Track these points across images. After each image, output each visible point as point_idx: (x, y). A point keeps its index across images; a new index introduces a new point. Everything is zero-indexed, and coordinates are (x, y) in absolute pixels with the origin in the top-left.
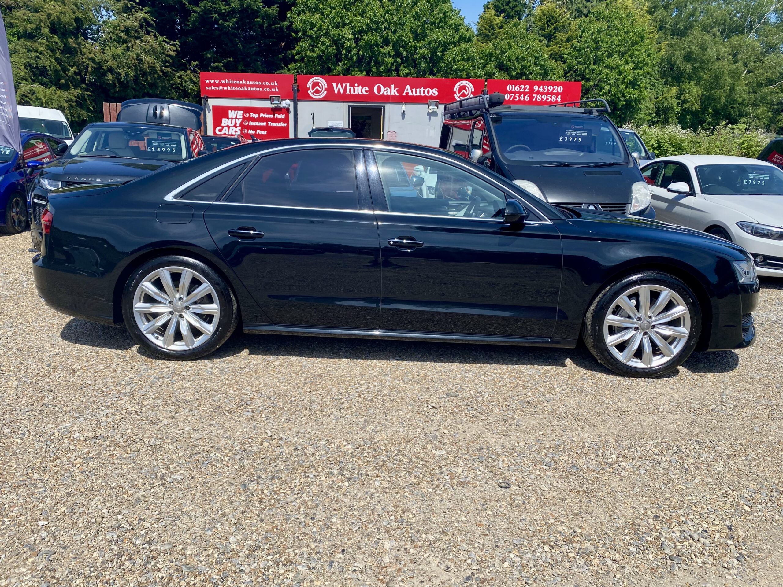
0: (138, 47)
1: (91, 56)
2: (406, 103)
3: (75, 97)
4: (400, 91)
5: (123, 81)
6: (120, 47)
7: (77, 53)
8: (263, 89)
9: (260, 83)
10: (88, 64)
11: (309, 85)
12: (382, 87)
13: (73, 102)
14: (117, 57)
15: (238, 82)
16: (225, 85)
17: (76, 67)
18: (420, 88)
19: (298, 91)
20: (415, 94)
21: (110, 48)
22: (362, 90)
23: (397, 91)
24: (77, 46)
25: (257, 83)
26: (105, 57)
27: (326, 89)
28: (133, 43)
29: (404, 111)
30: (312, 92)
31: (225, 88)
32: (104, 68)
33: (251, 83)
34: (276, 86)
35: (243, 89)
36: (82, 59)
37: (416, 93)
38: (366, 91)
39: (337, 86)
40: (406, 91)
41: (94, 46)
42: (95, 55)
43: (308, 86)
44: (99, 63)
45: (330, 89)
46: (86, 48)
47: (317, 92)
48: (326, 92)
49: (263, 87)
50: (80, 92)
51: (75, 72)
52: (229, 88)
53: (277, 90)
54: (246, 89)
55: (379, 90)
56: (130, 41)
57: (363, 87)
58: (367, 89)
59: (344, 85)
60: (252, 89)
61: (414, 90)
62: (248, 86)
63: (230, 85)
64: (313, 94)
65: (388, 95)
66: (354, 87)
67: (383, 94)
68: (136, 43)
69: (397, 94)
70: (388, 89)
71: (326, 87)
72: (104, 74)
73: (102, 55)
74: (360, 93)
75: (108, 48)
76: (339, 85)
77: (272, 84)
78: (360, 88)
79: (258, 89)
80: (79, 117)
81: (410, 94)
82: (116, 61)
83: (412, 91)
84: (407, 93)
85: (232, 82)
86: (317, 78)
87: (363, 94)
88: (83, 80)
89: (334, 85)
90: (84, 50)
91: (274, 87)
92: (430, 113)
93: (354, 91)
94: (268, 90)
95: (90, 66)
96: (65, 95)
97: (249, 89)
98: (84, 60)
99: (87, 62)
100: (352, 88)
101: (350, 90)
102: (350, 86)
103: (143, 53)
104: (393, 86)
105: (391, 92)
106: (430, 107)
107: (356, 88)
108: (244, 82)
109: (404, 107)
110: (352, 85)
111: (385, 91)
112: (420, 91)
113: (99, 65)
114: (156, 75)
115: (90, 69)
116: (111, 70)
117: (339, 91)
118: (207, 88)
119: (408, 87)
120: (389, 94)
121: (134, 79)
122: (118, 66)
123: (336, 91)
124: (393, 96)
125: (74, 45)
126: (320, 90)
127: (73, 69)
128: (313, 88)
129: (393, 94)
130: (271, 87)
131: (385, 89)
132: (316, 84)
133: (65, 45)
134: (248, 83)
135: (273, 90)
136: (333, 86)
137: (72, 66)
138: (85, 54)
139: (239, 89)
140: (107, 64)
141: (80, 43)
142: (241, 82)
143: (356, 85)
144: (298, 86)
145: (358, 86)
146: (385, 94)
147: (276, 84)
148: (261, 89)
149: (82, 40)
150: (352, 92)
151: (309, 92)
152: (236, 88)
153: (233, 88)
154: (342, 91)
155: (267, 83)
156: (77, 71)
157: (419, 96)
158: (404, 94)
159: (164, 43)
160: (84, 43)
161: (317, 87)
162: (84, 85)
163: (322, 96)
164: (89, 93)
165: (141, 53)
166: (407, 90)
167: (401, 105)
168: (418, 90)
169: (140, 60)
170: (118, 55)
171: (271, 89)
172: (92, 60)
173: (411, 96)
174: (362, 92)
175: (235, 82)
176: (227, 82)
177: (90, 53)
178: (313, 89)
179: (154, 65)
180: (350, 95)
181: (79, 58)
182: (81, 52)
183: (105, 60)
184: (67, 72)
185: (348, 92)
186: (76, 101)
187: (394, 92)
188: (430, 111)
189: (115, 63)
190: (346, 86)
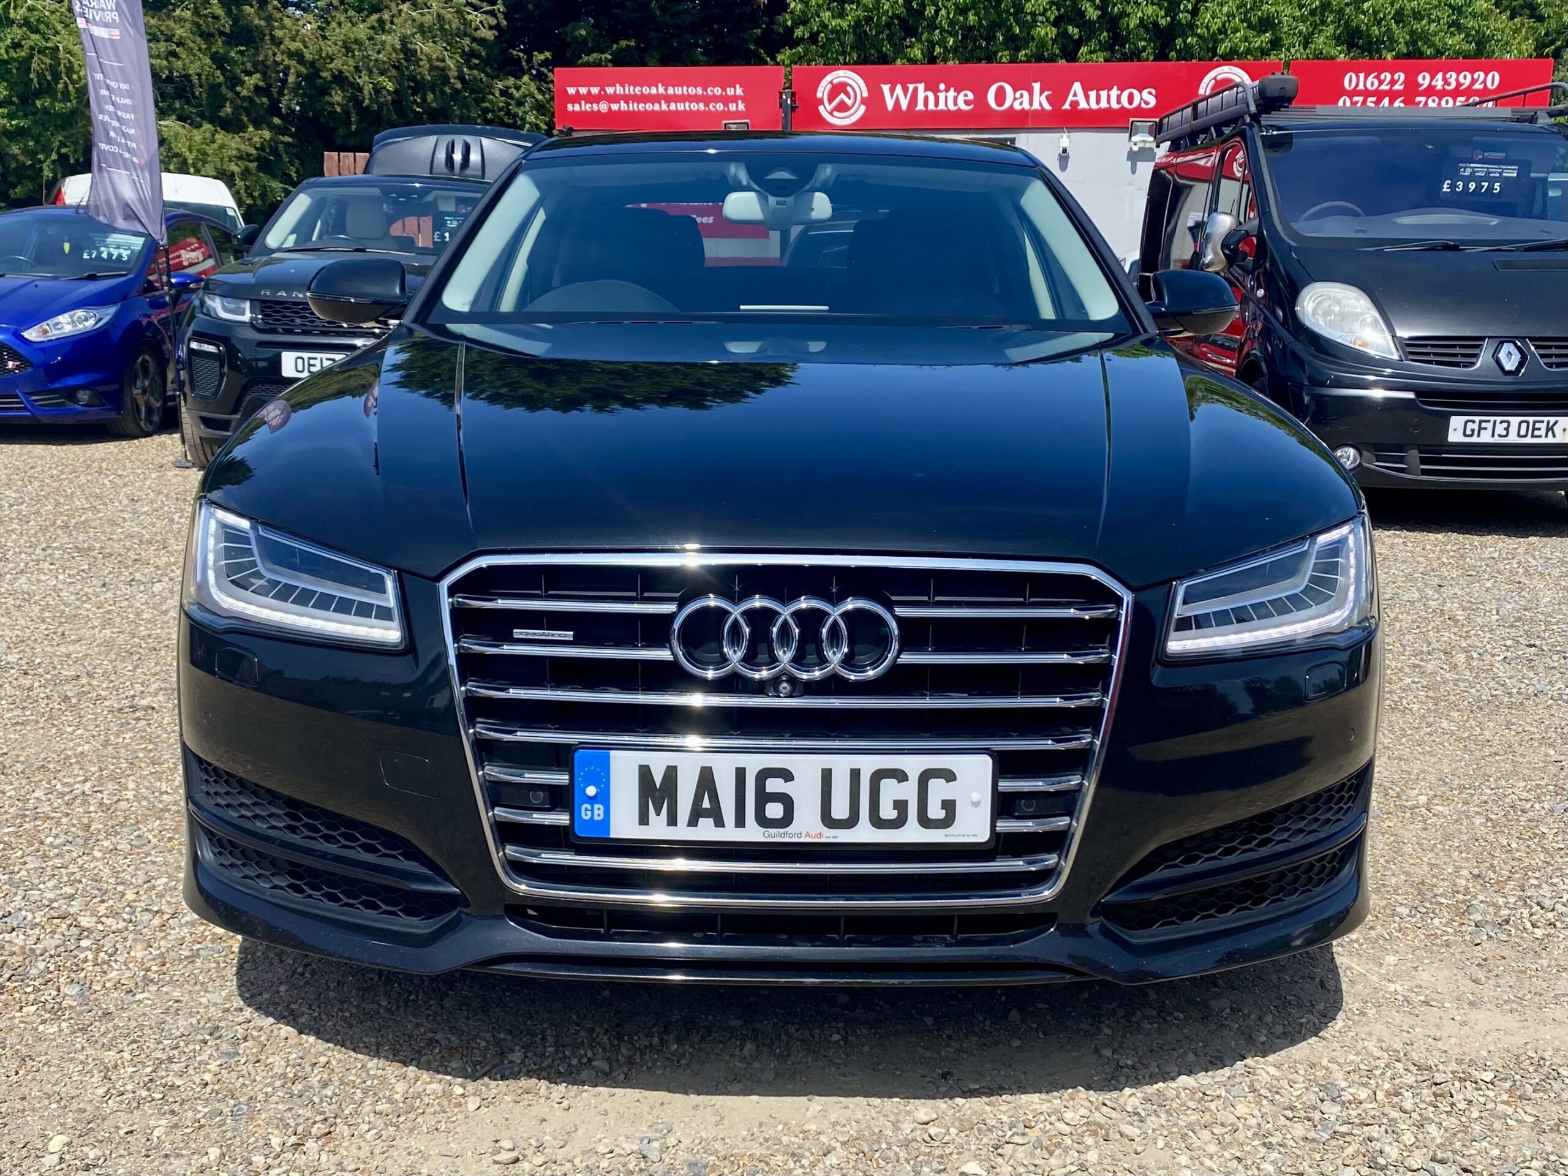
0: (406, 21)
1: (294, 46)
2: (1071, 129)
3: (256, 149)
4: (1057, 98)
5: (368, 107)
6: (364, 21)
7: (262, 40)
8: (707, 105)
9: (700, 91)
10: (288, 68)
11: (823, 90)
12: (1008, 89)
13: (250, 161)
14: (354, 46)
15: (646, 90)
16: (615, 99)
17: (258, 75)
18: (1110, 89)
19: (793, 109)
20: (1094, 106)
21: (340, 24)
22: (955, 99)
23: (1047, 97)
24: (263, 23)
25: (692, 91)
26: (329, 48)
27: (864, 101)
28: (395, 11)
29: (1065, 151)
30: (829, 107)
31: (615, 107)
32: (324, 74)
33: (679, 91)
34: (739, 97)
35: (657, 107)
36: (275, 54)
37: (1098, 101)
38: (967, 103)
39: (892, 91)
40: (1070, 98)
41: (301, 23)
42: (304, 42)
43: (819, 95)
44: (312, 64)
45: (874, 100)
46: (283, 27)
47: (842, 107)
48: (863, 108)
49: (706, 100)
50: (267, 134)
51: (257, 87)
52: (624, 106)
53: (741, 107)
54: (664, 107)
55: (1000, 97)
56: (387, 7)
57: (958, 91)
58: (971, 96)
59: (911, 87)
60: (681, 107)
61: (1093, 94)
62: (669, 99)
63: (627, 98)
64: (831, 113)
65: (1023, 110)
66: (936, 91)
67: (1011, 106)
68: (400, 11)
69: (1048, 107)
70: (1026, 94)
71: (865, 94)
72: (324, 91)
73: (321, 42)
74: (952, 107)
75: (334, 25)
76: (899, 88)
77: (730, 92)
78: (952, 93)
79: (694, 106)
80: (263, 196)
81: (1083, 105)
82: (353, 56)
83: (1087, 97)
84: (1075, 104)
85: (630, 90)
86: (841, 73)
87: (959, 110)
88: (274, 110)
89: (886, 88)
90: (279, 33)
91: (735, 99)
92: (1135, 153)
93: (937, 104)
94: (720, 107)
95: (292, 71)
96: (233, 143)
97: (673, 107)
98: (278, 58)
99: (286, 62)
100: (931, 95)
101: (926, 99)
102: (926, 90)
103: (418, 36)
104: (1037, 86)
105: (1031, 103)
106: (1134, 139)
107: (942, 96)
108: (661, 90)
109: (1064, 139)
110: (932, 87)
111: (1017, 100)
112: (1109, 97)
113: (313, 70)
114: (448, 90)
115: (291, 79)
116: (339, 79)
117: (897, 102)
118: (570, 107)
119: (1077, 87)
120: (1026, 106)
121: (393, 101)
122: (356, 68)
123: (890, 105)
124: (1036, 111)
125: (256, 22)
126: (849, 102)
127: (252, 81)
128: (832, 97)
129: (1036, 106)
130: (726, 100)
131: (1018, 95)
132: (839, 89)
133: (235, 22)
134: (670, 91)
135: (732, 107)
136: (881, 91)
137: (249, 74)
138: (281, 43)
139: (649, 107)
140: (330, 66)
141: (270, 16)
142: (654, 91)
143: (942, 86)
144: (793, 94)
145: (947, 90)
146: (1017, 107)
147: (739, 91)
148: (702, 106)
149: (275, 8)
150: (931, 106)
151: (821, 108)
152: (641, 106)
153: (634, 107)
154: (904, 104)
155: (718, 91)
156: (261, 84)
157: (1105, 110)
158: (1067, 106)
159: (468, 9)
160: (279, 15)
161: (842, 96)
162: (276, 121)
163: (854, 119)
164: (288, 139)
165: (413, 35)
166: (1075, 95)
167: (1059, 135)
168: (1104, 94)
169: (409, 54)
170: (357, 41)
171: (726, 105)
172: (298, 56)
173: (1084, 111)
174: (955, 104)
175: (638, 89)
176: (619, 89)
177: (293, 39)
178: (830, 101)
179: (442, 65)
180: (927, 113)
181: (267, 52)
182: (273, 37)
183: (328, 56)
184: (238, 89)
185: (920, 106)
186: (257, 159)
187: (1039, 100)
188: (1136, 148)
189: (351, 62)
190: (916, 90)
